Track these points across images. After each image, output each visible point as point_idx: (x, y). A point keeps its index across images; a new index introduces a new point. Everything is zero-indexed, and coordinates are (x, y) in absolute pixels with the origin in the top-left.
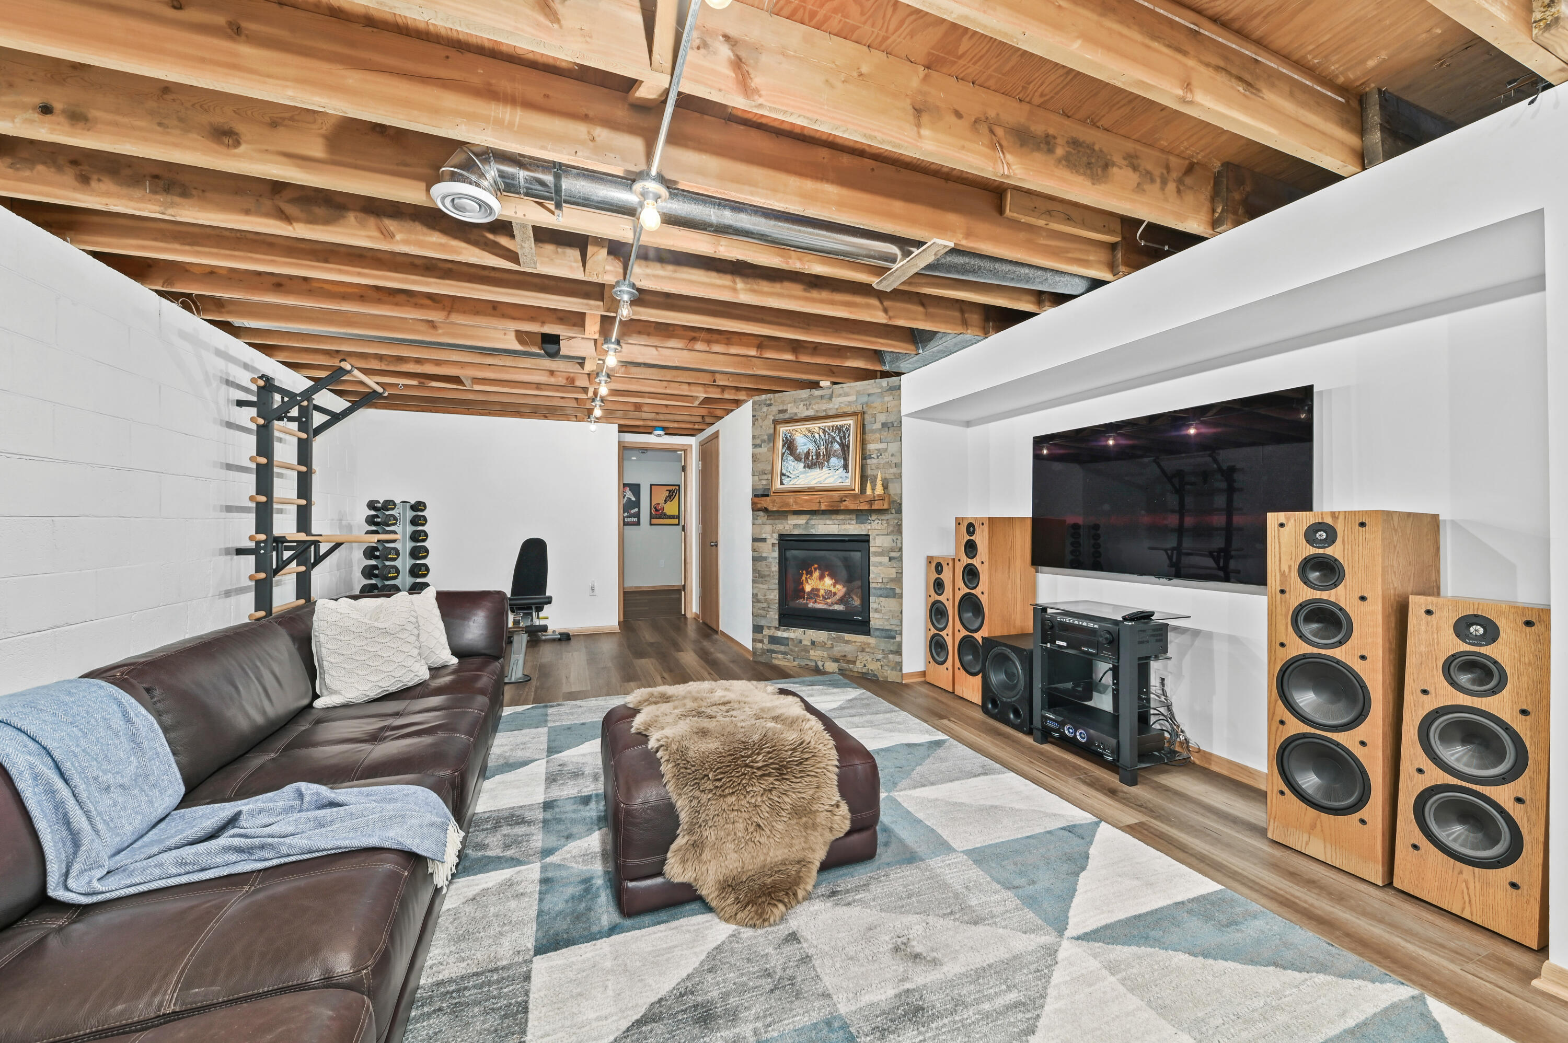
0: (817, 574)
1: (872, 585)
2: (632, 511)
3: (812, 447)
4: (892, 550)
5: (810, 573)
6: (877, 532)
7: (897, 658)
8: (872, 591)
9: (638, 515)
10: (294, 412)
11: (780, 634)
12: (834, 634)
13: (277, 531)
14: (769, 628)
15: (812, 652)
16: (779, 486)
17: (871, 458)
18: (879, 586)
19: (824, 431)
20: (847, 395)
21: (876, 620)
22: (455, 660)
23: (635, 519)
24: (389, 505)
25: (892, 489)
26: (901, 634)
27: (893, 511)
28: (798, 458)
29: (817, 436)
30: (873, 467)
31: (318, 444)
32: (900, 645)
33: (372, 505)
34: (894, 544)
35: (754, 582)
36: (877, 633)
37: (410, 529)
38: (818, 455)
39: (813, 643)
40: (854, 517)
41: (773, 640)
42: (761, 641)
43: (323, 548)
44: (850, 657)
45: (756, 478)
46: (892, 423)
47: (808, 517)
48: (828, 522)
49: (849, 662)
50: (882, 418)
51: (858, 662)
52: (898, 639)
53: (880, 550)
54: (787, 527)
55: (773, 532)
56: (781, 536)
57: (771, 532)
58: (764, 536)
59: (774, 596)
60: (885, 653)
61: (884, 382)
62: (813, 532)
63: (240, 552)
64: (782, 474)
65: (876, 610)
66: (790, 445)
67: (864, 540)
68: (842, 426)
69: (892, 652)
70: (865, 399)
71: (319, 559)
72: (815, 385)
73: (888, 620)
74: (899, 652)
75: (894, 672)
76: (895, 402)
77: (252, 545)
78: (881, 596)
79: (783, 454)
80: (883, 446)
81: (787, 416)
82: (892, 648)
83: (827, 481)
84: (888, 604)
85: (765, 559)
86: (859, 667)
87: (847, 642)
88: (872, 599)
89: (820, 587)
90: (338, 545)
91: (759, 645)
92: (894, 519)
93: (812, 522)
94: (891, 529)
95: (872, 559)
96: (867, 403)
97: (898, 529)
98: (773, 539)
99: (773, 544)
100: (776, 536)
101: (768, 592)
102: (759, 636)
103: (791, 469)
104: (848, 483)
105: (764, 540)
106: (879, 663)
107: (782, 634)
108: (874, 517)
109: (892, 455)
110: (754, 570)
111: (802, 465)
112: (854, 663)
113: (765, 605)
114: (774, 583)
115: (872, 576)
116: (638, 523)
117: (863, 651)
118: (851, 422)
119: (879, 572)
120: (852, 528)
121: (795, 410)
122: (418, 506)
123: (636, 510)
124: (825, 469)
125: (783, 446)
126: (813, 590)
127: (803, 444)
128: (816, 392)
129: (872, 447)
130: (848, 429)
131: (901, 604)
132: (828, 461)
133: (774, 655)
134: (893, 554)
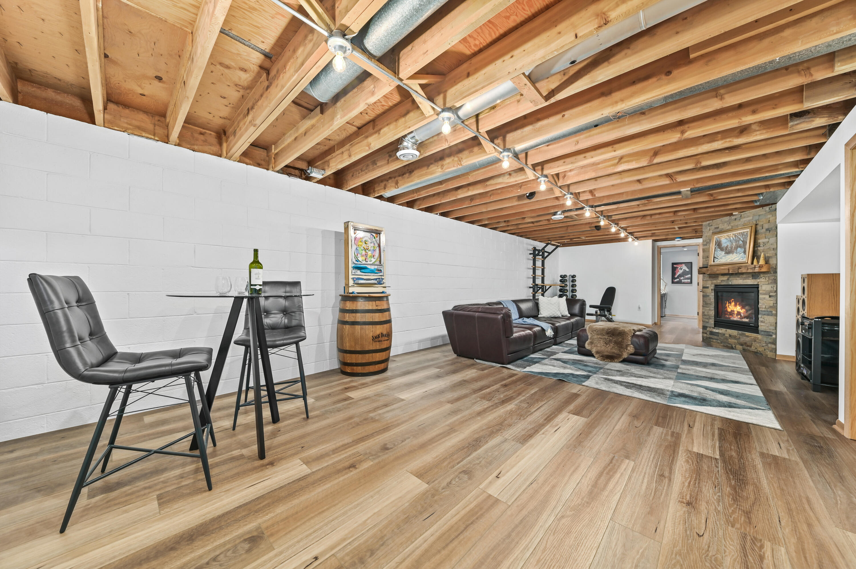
0: (733, 304)
1: (760, 309)
2: (687, 277)
3: (729, 244)
4: (771, 292)
5: (730, 303)
6: (763, 283)
7: (773, 346)
8: (760, 312)
9: (691, 278)
10: (541, 254)
11: (714, 330)
12: (740, 332)
13: (537, 283)
14: (710, 327)
15: (729, 340)
16: (712, 263)
17: (759, 246)
18: (764, 309)
19: (735, 236)
20: (748, 217)
21: (762, 327)
22: (569, 315)
23: (689, 281)
24: (565, 276)
25: (772, 262)
26: (776, 334)
27: (772, 272)
28: (722, 249)
29: (732, 238)
30: (761, 251)
31: (546, 261)
32: (776, 339)
33: (561, 276)
34: (772, 289)
35: (703, 306)
36: (763, 333)
37: (571, 283)
38: (732, 248)
39: (730, 336)
40: (751, 276)
41: (712, 333)
42: (706, 333)
43: (547, 287)
44: (748, 343)
45: (704, 260)
46: (771, 228)
47: (728, 276)
48: (738, 279)
49: (748, 346)
50: (766, 226)
51: (752, 347)
52: (774, 336)
53: (764, 292)
54: (718, 281)
55: (712, 284)
56: (716, 286)
57: (711, 285)
58: (708, 286)
59: (712, 313)
60: (767, 344)
61: (767, 208)
62: (730, 283)
63: (530, 287)
64: (714, 257)
65: (762, 322)
66: (719, 244)
67: (757, 287)
68: (744, 232)
69: (770, 343)
70: (757, 218)
71: (546, 290)
72: (731, 215)
73: (768, 327)
74: (774, 343)
75: (771, 353)
76: (774, 218)
77: (532, 286)
78: (765, 315)
79: (715, 248)
80: (767, 240)
81: (718, 230)
82: (770, 341)
83: (735, 259)
84: (770, 319)
85: (708, 296)
86: (753, 349)
87: (748, 336)
88: (760, 316)
89: (735, 310)
90: (551, 286)
91: (705, 335)
92: (772, 276)
93: (730, 279)
94: (770, 281)
95: (760, 296)
96: (758, 220)
97: (775, 281)
98: (712, 287)
99: (712, 289)
100: (713, 285)
101: (709, 311)
102: (705, 331)
103: (718, 254)
104: (745, 260)
105: (708, 287)
106: (763, 348)
107: (716, 330)
108: (762, 275)
109: (771, 244)
110: (703, 301)
111: (724, 252)
112: (751, 346)
113: (708, 317)
114: (712, 307)
115: (760, 304)
116: (691, 283)
117: (755, 341)
118: (748, 230)
119: (764, 302)
120: (750, 282)
121: (723, 227)
122: (574, 276)
123: (690, 276)
124: (735, 254)
125: (715, 244)
126: (732, 311)
127: (725, 242)
128: (733, 217)
129: (761, 241)
130: (747, 234)
131: (776, 319)
132: (736, 250)
133: (712, 340)
134: (771, 294)
